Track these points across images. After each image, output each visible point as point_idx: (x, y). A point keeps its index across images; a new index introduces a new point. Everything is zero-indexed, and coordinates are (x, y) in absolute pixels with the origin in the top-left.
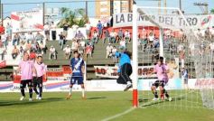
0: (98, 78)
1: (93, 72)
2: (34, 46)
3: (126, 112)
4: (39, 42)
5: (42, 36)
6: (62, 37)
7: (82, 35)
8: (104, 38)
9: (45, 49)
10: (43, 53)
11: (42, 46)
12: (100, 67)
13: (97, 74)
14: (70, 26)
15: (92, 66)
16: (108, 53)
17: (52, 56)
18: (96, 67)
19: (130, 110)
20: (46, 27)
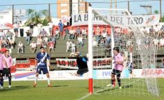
0: (59, 69)
1: (56, 63)
2: (5, 42)
3: (83, 98)
4: (9, 38)
5: (12, 34)
9: (14, 45)
12: (61, 60)
13: (58, 65)
15: (54, 59)
16: (68, 48)
17: (20, 50)
18: (57, 59)
19: (86, 97)
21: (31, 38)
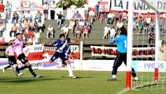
0: (94, 58)
1: (90, 52)
4: (37, 20)
6: (60, 17)
7: (80, 16)
8: (101, 19)
9: (43, 28)
10: (41, 31)
11: (40, 25)
12: (96, 47)
13: (93, 54)
14: (69, 6)
15: (89, 46)
17: (50, 34)
18: (92, 47)
19: (123, 92)
20: (45, 7)
21: (63, 21)
